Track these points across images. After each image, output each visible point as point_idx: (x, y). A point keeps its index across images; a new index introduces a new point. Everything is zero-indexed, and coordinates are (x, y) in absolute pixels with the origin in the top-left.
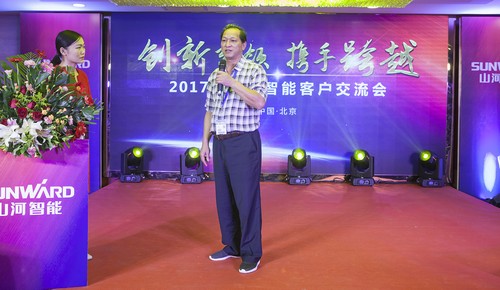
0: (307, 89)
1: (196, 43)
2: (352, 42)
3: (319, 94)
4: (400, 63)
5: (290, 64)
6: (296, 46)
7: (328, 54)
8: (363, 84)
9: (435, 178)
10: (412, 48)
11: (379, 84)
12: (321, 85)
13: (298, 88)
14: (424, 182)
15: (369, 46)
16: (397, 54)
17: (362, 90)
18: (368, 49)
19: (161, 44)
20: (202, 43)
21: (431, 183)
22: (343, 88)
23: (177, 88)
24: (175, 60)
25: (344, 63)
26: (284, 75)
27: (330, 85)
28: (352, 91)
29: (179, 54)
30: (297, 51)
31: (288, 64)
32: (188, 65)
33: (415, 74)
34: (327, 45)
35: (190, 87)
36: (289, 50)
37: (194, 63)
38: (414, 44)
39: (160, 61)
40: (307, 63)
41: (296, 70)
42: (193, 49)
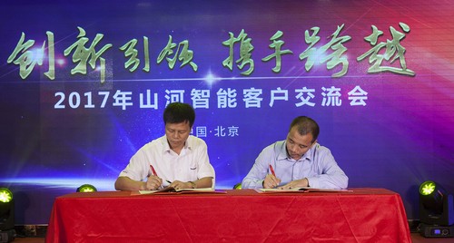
0: (253, 98)
1: (91, 36)
2: (316, 29)
3: (271, 105)
4: (386, 56)
5: (228, 63)
6: (236, 36)
7: (283, 47)
8: (333, 88)
9: (443, 225)
10: (402, 35)
11: (358, 88)
12: (273, 92)
13: (240, 98)
14: (427, 230)
15: (341, 34)
16: (382, 44)
17: (332, 97)
18: (339, 38)
19: (40, 39)
20: (99, 36)
21: (437, 232)
22: (305, 95)
23: (66, 102)
24: (61, 62)
25: (305, 59)
26: (220, 79)
27: (286, 92)
28: (318, 99)
29: (67, 52)
30: (237, 44)
31: (225, 63)
32: (80, 69)
33: (409, 72)
34: (279, 34)
35: (84, 100)
36: (226, 43)
37: (88, 65)
38: (406, 27)
39: (40, 64)
40: (251, 61)
41: (236, 71)
42: (87, 45)
